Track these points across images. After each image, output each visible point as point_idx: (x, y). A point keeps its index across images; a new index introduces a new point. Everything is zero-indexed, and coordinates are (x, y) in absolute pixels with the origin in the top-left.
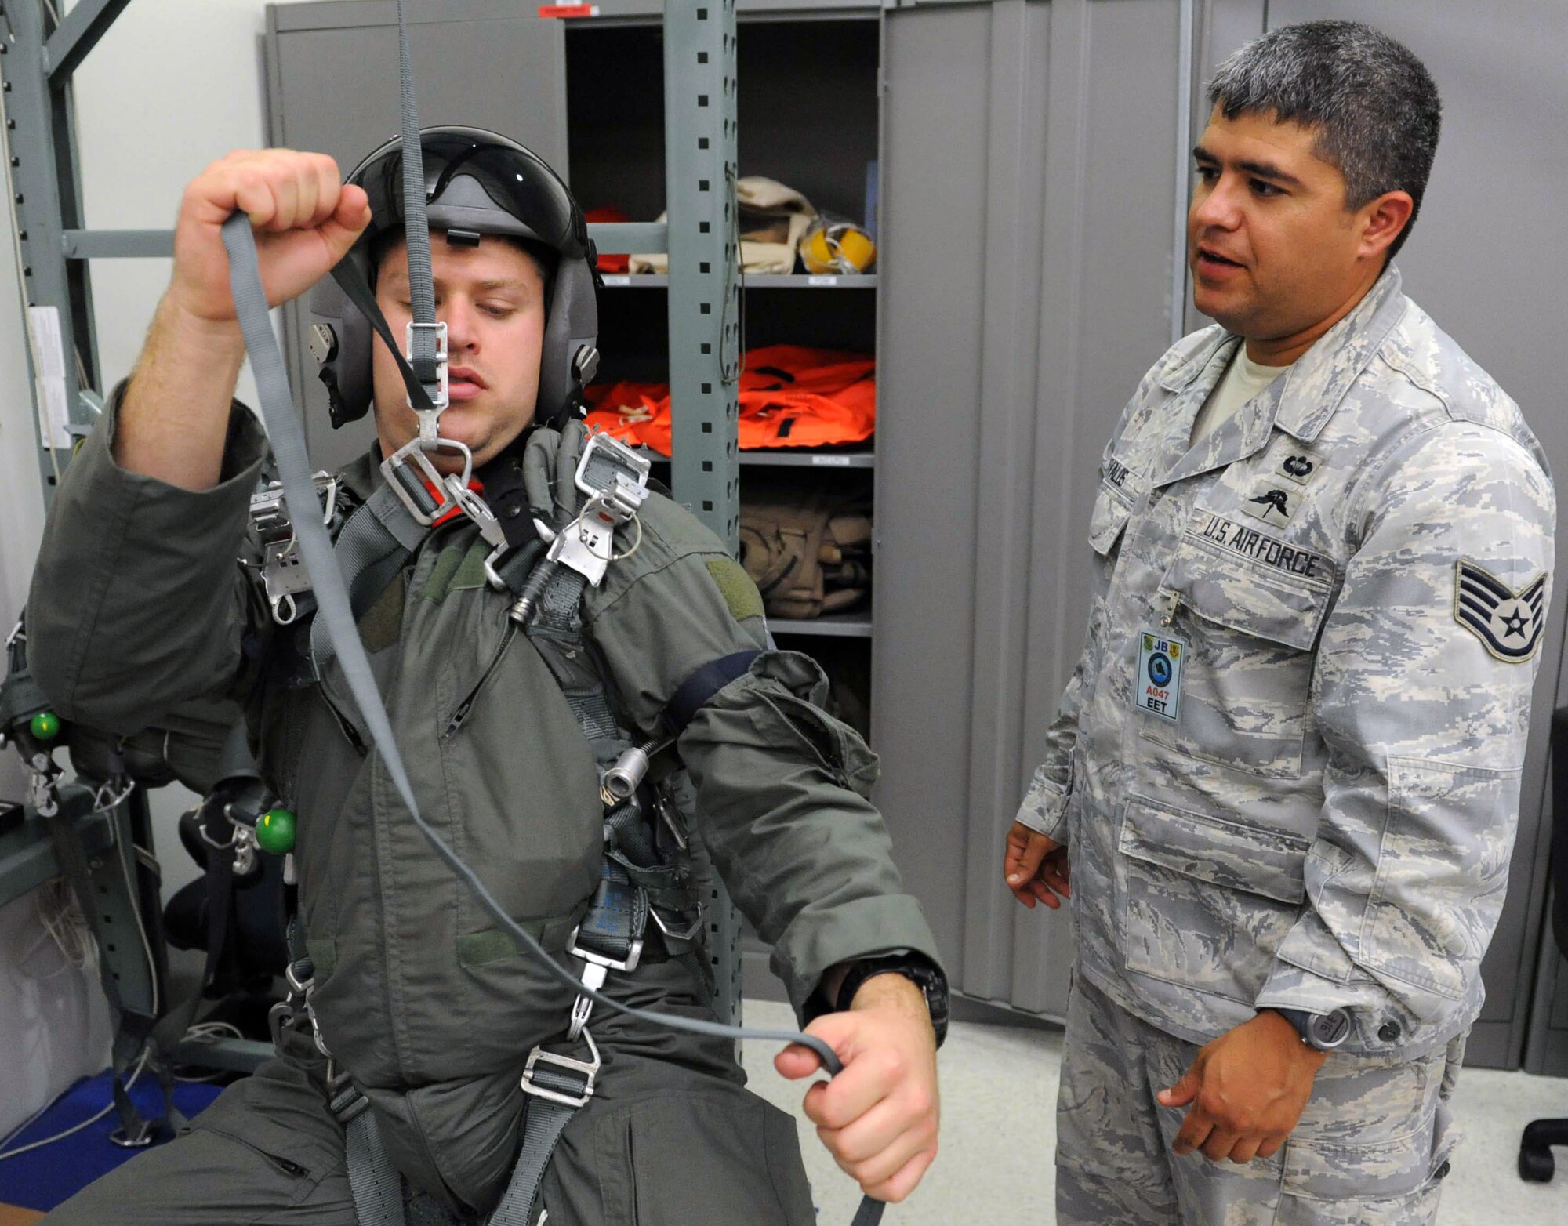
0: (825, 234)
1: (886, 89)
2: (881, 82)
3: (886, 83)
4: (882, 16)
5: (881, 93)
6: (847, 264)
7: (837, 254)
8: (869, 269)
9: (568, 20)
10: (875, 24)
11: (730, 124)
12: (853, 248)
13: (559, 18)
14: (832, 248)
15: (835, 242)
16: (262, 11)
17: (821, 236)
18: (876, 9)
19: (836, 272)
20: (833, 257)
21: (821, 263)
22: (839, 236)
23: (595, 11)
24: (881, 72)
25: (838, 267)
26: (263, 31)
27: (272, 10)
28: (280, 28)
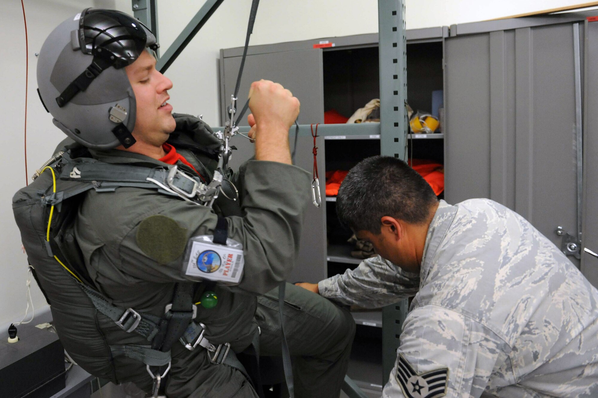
0: (419, 118)
1: (446, 66)
2: (444, 64)
3: (446, 64)
4: (443, 40)
5: (444, 68)
6: (428, 129)
7: (424, 126)
8: (438, 130)
9: (323, 49)
10: (441, 43)
11: (405, 84)
12: (430, 124)
13: (321, 48)
14: (422, 123)
15: (423, 121)
16: (219, 51)
17: (418, 119)
18: (441, 38)
19: (424, 132)
20: (423, 127)
21: (418, 129)
22: (425, 119)
23: (333, 45)
24: (443, 60)
25: (425, 130)
26: (219, 58)
27: (222, 51)
28: (224, 57)
